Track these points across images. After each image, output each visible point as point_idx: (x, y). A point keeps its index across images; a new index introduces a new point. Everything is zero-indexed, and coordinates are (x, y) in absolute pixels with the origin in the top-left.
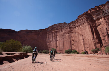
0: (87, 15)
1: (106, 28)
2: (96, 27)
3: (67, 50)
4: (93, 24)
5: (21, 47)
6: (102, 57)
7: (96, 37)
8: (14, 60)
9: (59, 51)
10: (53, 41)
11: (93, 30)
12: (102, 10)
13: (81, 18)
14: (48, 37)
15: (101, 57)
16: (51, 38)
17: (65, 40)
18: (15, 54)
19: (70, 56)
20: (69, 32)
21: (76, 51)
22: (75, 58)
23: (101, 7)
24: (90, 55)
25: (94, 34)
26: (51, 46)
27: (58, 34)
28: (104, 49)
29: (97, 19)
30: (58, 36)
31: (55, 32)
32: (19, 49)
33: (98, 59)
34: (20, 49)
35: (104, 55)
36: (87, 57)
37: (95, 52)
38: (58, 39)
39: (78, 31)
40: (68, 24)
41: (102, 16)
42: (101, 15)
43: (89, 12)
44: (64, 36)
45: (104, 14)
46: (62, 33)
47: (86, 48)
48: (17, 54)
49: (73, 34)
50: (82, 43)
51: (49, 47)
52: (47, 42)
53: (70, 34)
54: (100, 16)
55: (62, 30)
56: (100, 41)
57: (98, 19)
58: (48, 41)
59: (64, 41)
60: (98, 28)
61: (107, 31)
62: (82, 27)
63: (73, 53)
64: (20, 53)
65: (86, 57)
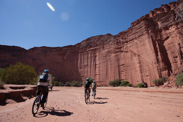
0: (146, 20)
1: (179, 44)
2: (161, 42)
3: (113, 80)
4: (156, 37)
5: (36, 77)
6: (171, 92)
7: (161, 59)
8: (24, 98)
9: (99, 82)
10: (89, 66)
11: (157, 46)
12: (173, 12)
13: (137, 26)
14: (81, 60)
15: (168, 92)
16: (86, 60)
17: (109, 63)
18: (25, 87)
19: (117, 90)
20: (117, 50)
21: (128, 83)
22: (125, 94)
23: (172, 6)
24: (150, 89)
25: (159, 53)
26: (86, 74)
27: (97, 54)
28: (175, 79)
29: (164, 28)
30: (97, 57)
31: (92, 50)
32: (32, 79)
33: (163, 96)
34: (34, 79)
35: (174, 89)
36: (146, 91)
37: (159, 84)
38: (97, 62)
39: (131, 48)
40: (115, 37)
41: (173, 23)
42: (172, 20)
43: (151, 16)
44: (108, 58)
45: (176, 19)
46: (104, 52)
47: (144, 78)
48: (29, 87)
49: (122, 54)
50: (138, 69)
51: (82, 77)
52: (79, 67)
53: (118, 53)
54: (170, 22)
55: (103, 48)
56: (168, 66)
57: (167, 28)
58: (81, 66)
59: (107, 66)
60: (166, 43)
61: (180, 48)
62: (138, 42)
63: (122, 86)
64: (33, 86)
65: (144, 91)
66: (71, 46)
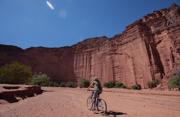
0: (140, 25)
1: (171, 48)
2: (154, 45)
3: (107, 82)
4: (149, 41)
5: (31, 77)
6: (164, 95)
7: (154, 62)
8: (18, 98)
10: (85, 67)
11: (150, 50)
12: (165, 17)
13: (131, 30)
14: (77, 61)
15: (161, 95)
16: (82, 61)
17: (104, 65)
18: (19, 87)
19: (112, 92)
20: (111, 52)
21: (122, 84)
22: (119, 96)
23: (163, 12)
24: (144, 91)
25: (152, 56)
26: (81, 75)
27: (93, 56)
28: (167, 82)
29: (156, 33)
30: (93, 59)
31: (88, 52)
32: (27, 80)
33: (157, 98)
34: (29, 79)
35: (167, 91)
36: (140, 93)
37: (152, 86)
38: (93, 64)
39: (126, 51)
40: (110, 39)
41: (165, 28)
42: (163, 26)
43: (144, 21)
44: (103, 59)
45: (167, 24)
46: (99, 53)
47: (138, 80)
48: (23, 87)
49: (117, 57)
50: (132, 71)
51: (78, 77)
53: (113, 55)
54: (162, 27)
55: (99, 49)
56: (161, 69)
57: (159, 33)
58: (76, 67)
59: (102, 67)
60: (158, 47)
61: (172, 52)
62: (133, 45)
63: (116, 87)
64: (28, 86)
65: (138, 93)
66: (67, 47)
